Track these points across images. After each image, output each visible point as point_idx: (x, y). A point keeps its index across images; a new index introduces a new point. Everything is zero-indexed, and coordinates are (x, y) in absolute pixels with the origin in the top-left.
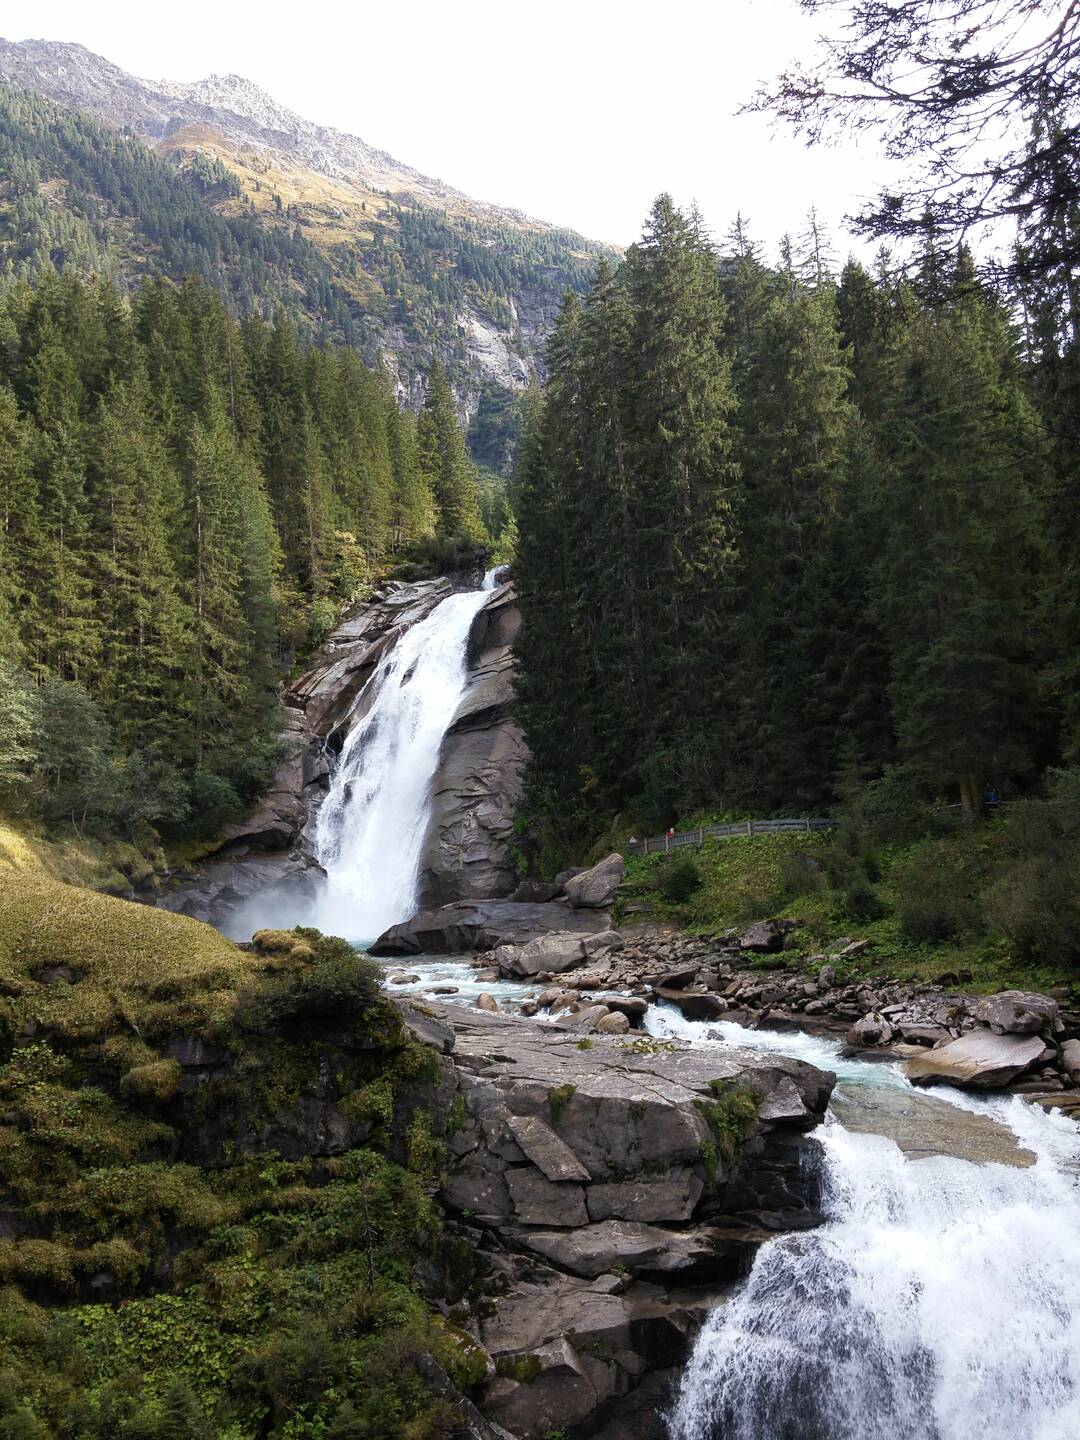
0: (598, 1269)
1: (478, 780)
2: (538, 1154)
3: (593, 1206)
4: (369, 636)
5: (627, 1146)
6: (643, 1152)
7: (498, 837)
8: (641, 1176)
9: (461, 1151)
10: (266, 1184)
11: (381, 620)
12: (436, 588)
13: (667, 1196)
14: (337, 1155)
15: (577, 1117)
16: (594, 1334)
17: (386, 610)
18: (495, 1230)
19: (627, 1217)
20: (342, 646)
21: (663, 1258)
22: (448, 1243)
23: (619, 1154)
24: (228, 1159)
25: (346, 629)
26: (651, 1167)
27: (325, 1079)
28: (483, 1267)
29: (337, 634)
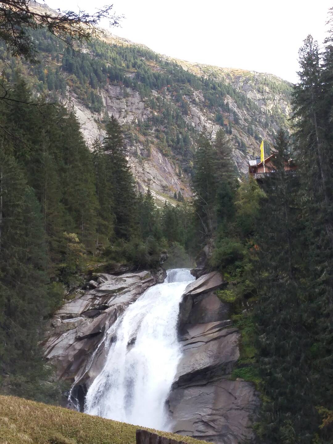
4: (89, 314)
11: (97, 302)
12: (141, 279)
17: (100, 295)
20: (67, 321)
25: (69, 308)
29: (63, 312)
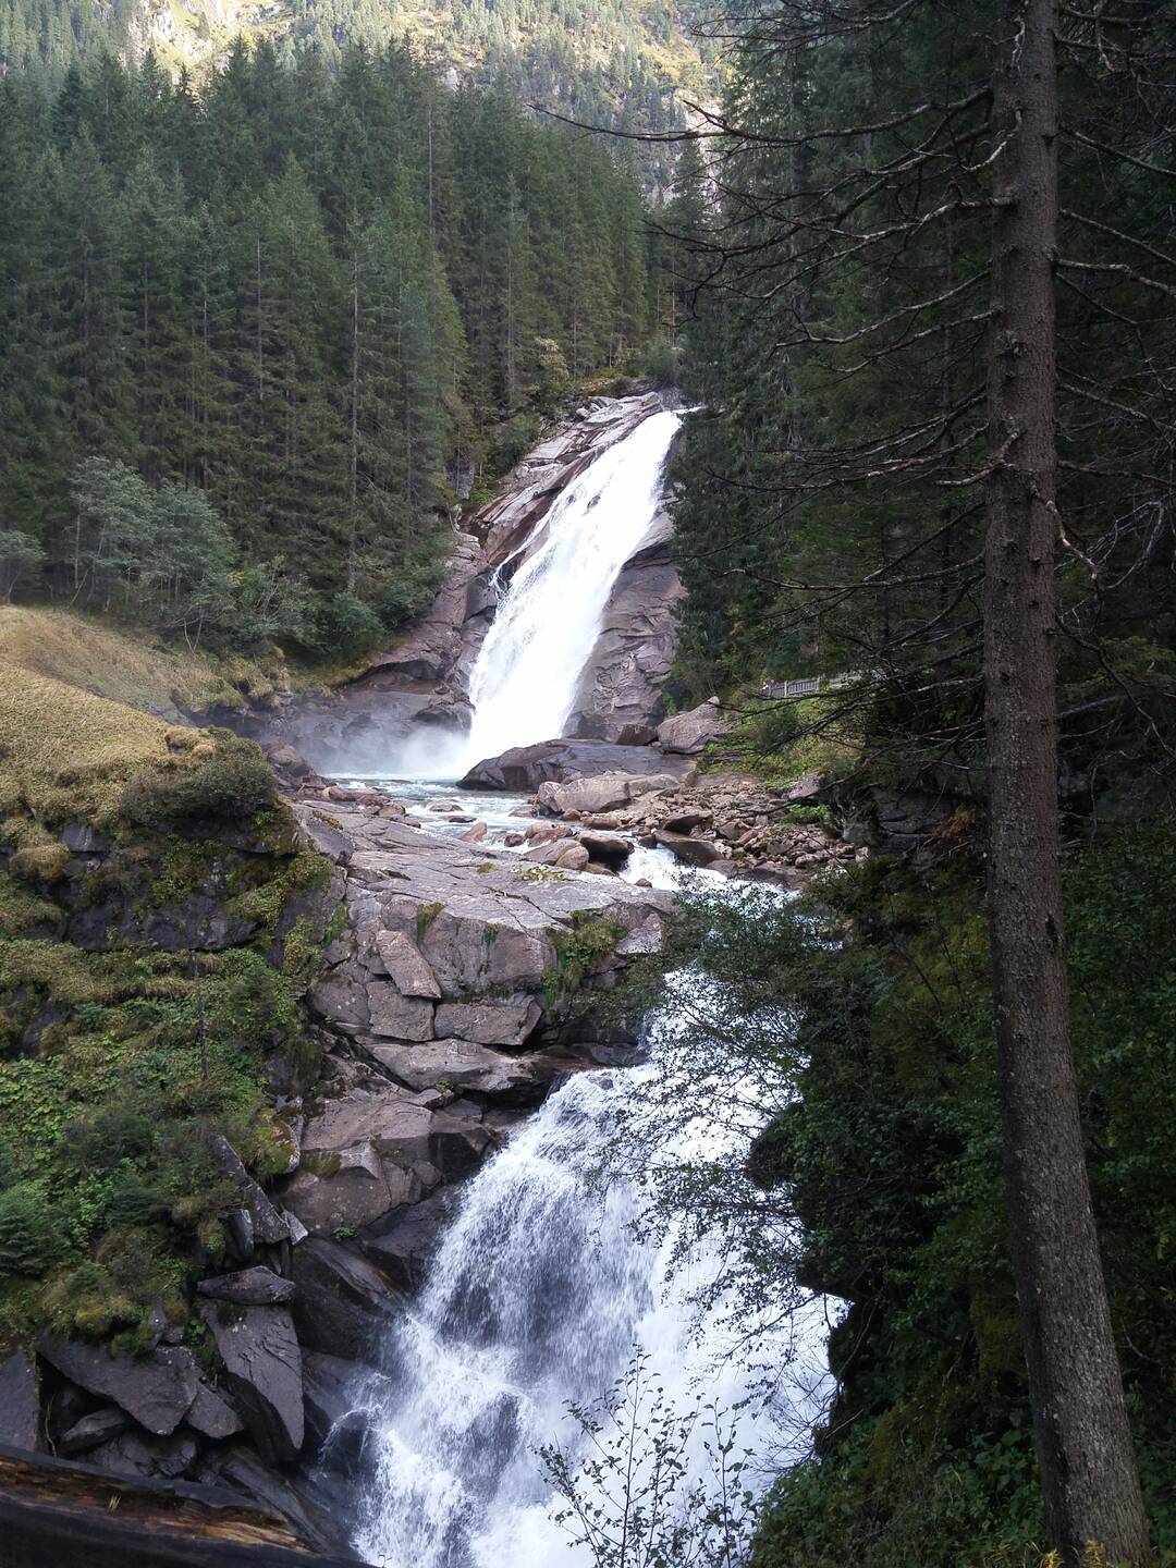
0: (426, 1083)
1: (645, 620)
2: (395, 969)
3: (439, 1023)
4: (564, 459)
5: (478, 968)
6: (491, 974)
7: (653, 681)
8: (487, 999)
9: (334, 961)
10: (141, 970)
11: (579, 441)
12: (642, 405)
13: (505, 1020)
14: (215, 952)
15: (439, 936)
16: (397, 1141)
18: (351, 1039)
19: (467, 1037)
20: (536, 469)
21: (486, 1078)
22: (300, 1045)
23: (470, 977)
24: (109, 943)
25: (544, 451)
26: (497, 991)
27: (216, 879)
28: (327, 1070)
29: (533, 456)
